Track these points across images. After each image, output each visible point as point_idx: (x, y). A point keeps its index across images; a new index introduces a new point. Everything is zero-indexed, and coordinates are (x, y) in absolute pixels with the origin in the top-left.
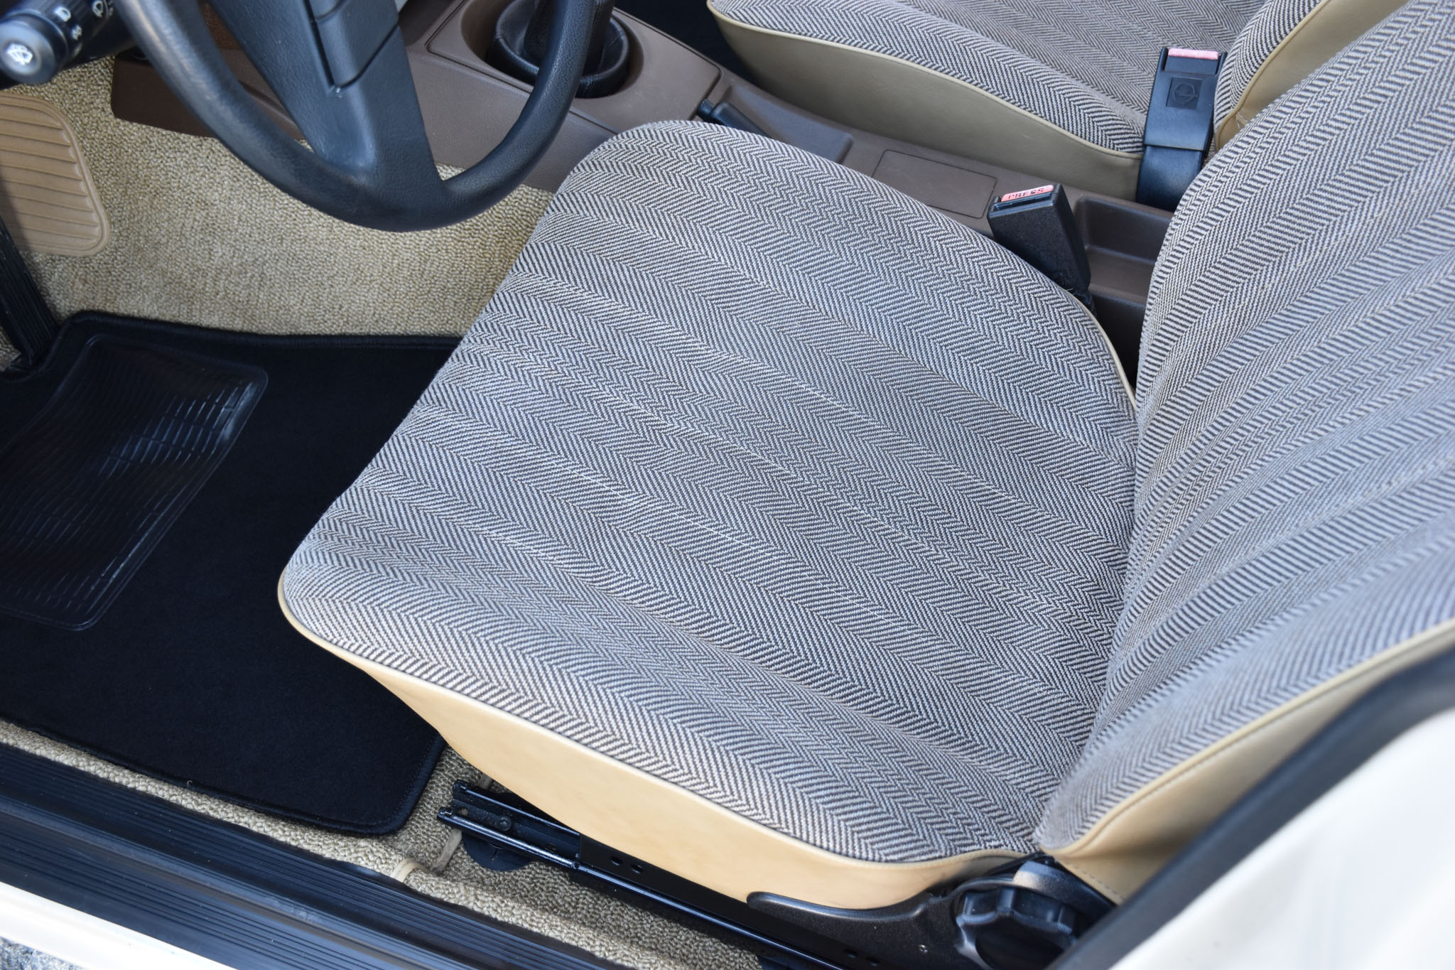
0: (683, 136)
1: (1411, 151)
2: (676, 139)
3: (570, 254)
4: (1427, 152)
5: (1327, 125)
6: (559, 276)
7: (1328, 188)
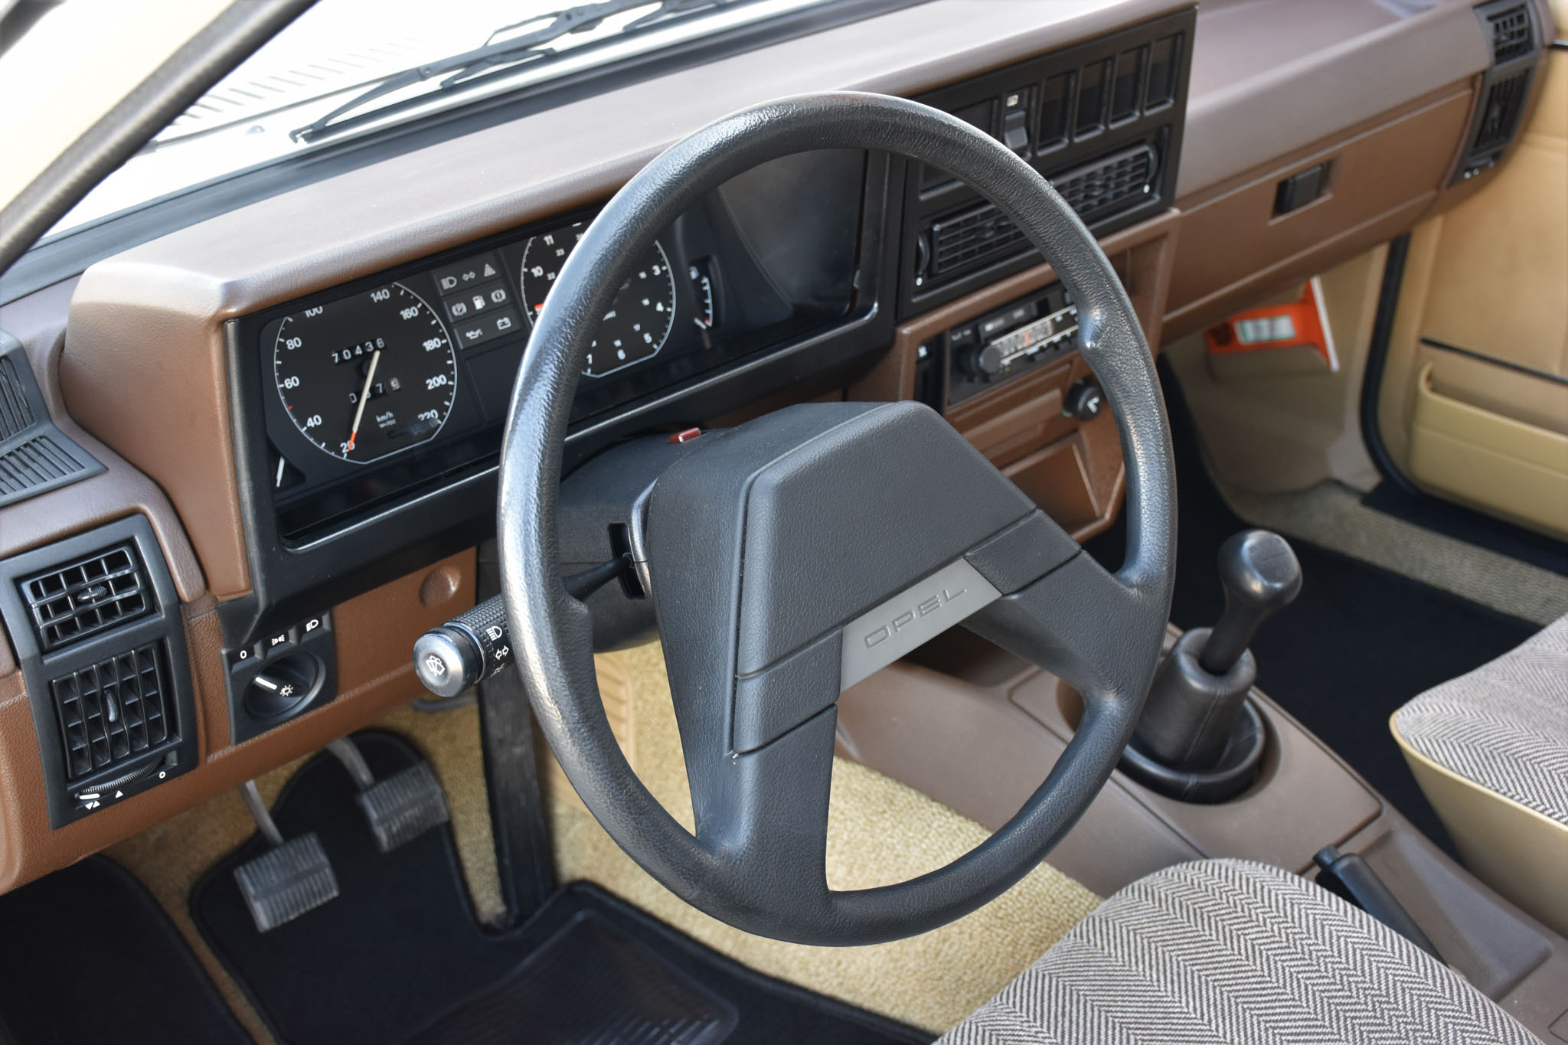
0: (1266, 890)
2: (1255, 891)
3: (1071, 1000)
6: (1045, 1024)
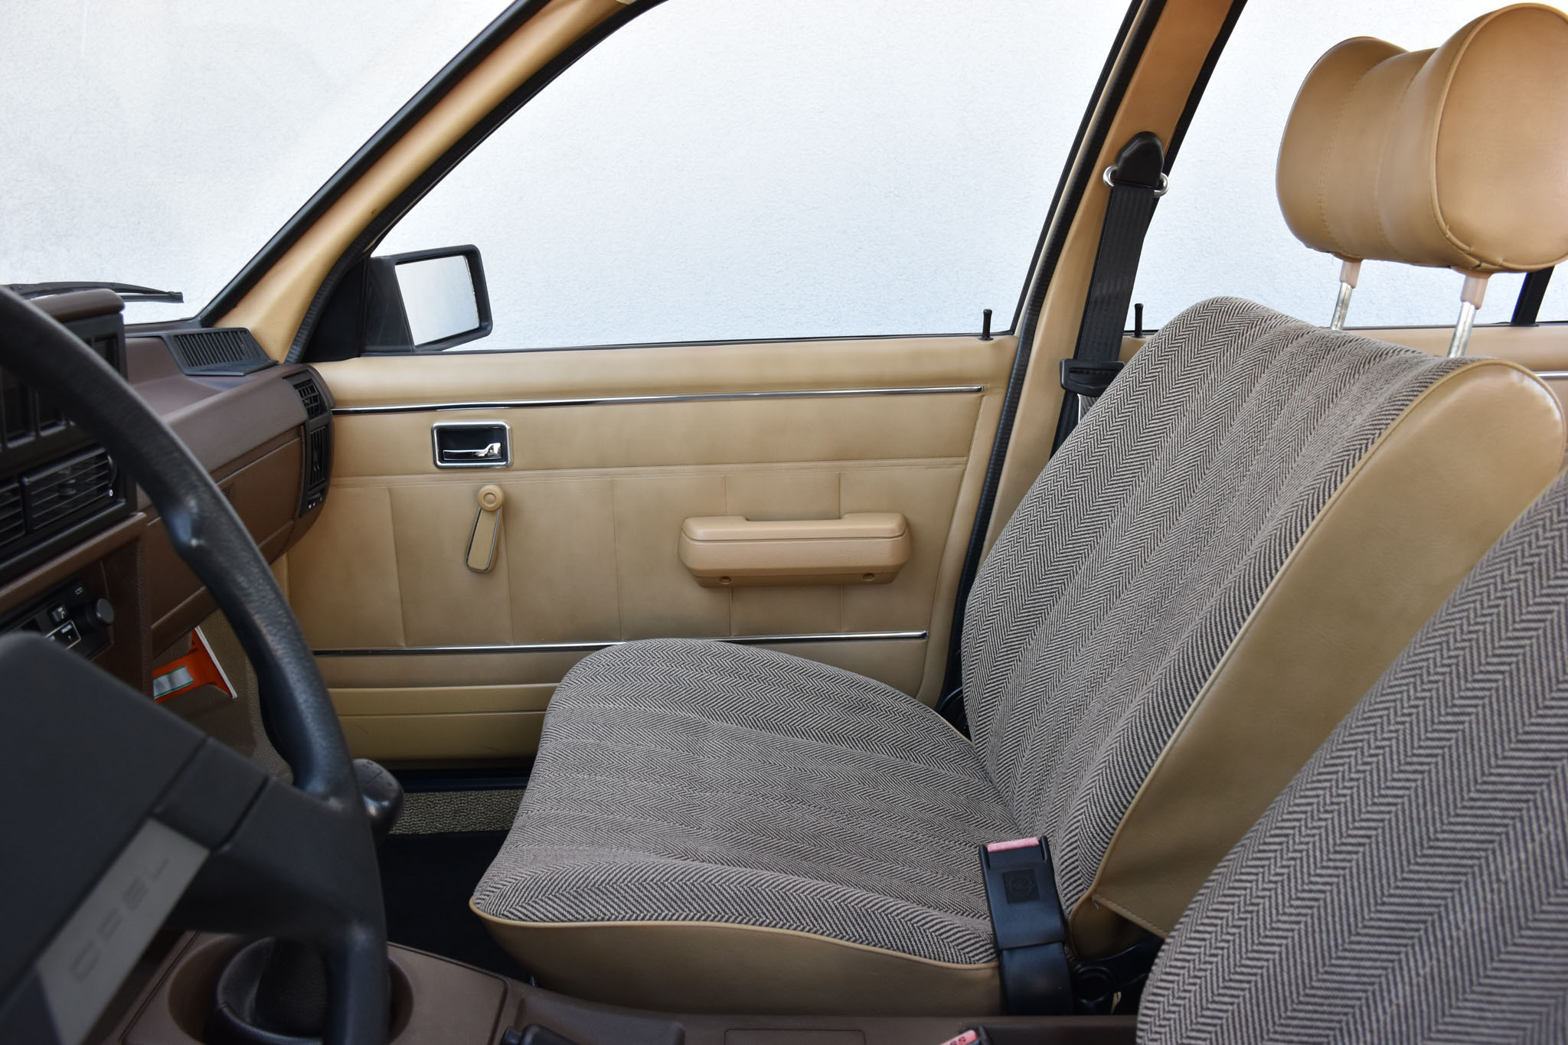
1: (1429, 889)
4: (1449, 886)
5: (1311, 883)
7: (1347, 954)
